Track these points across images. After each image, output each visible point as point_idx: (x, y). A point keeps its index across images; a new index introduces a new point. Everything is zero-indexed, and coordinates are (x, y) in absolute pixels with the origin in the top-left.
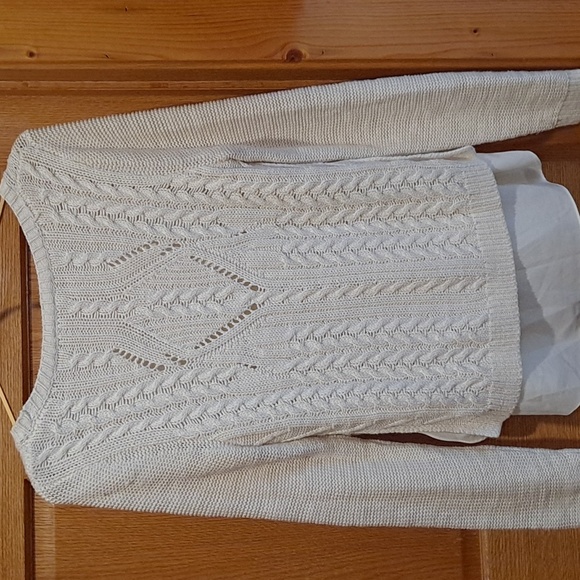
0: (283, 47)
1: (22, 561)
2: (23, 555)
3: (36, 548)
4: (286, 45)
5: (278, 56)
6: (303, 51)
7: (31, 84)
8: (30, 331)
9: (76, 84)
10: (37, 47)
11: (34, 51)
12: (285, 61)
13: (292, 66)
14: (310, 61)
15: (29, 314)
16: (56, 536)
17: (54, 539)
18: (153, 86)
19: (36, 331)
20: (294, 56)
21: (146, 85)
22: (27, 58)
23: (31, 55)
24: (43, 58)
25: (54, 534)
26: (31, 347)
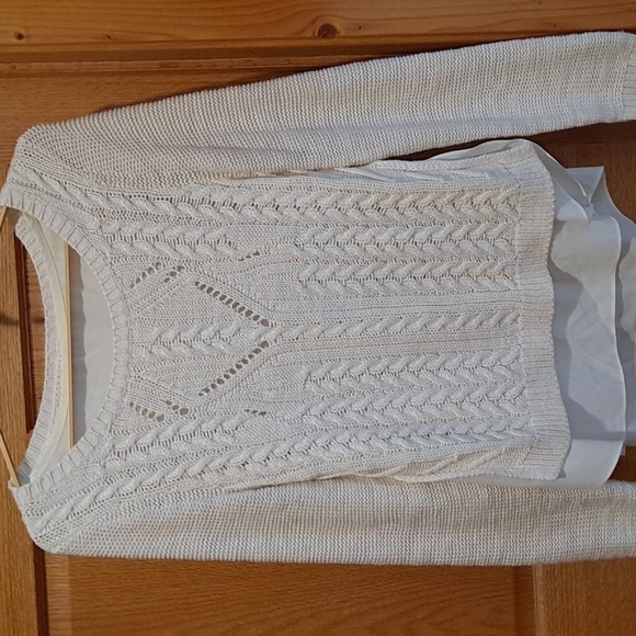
0: (314, 22)
1: (34, 602)
2: (34, 597)
3: (48, 588)
4: (317, 18)
5: (309, 34)
6: (338, 27)
7: (19, 66)
8: (31, 350)
9: (74, 66)
10: (26, 28)
11: (23, 32)
12: (316, 38)
13: (324, 42)
14: (344, 37)
15: (30, 331)
16: (70, 575)
17: (69, 578)
18: (162, 66)
19: (37, 350)
20: (327, 31)
21: (154, 64)
22: (15, 41)
23: (20, 37)
24: (33, 41)
25: (67, 573)
26: (32, 368)
